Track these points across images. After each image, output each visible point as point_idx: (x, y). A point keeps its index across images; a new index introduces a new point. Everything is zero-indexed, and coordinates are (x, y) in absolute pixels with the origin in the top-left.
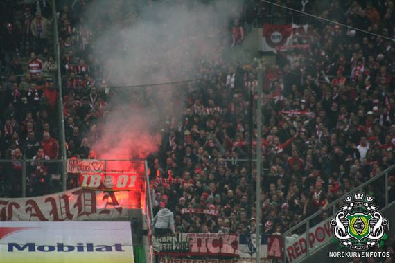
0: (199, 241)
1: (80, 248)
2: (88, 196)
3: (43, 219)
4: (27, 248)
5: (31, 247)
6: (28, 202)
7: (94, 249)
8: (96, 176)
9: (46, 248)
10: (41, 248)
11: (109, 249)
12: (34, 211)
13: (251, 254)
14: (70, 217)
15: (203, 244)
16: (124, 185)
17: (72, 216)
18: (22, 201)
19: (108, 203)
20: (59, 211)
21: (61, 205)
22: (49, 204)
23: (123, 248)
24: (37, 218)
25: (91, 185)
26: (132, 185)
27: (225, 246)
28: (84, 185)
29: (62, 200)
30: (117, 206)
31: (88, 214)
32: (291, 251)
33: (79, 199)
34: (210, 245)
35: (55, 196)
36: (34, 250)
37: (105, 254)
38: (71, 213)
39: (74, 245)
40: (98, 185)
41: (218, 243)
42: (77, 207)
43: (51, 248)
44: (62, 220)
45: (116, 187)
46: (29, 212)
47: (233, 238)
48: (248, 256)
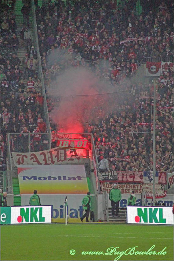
0: (123, 174)
1: (60, 179)
2: (62, 151)
3: (39, 163)
4: (33, 178)
6: (31, 155)
7: (67, 179)
8: (66, 141)
9: (42, 179)
10: (40, 179)
11: (74, 179)
12: (35, 159)
13: (151, 181)
14: (53, 162)
15: (125, 177)
16: (81, 146)
18: (28, 154)
19: (72, 155)
20: (47, 159)
21: (48, 156)
22: (43, 155)
23: (81, 178)
24: (36, 163)
25: (64, 146)
26: (85, 146)
27: (136, 177)
28: (60, 146)
29: (49, 154)
30: (77, 157)
31: (62, 161)
32: (170, 180)
33: (58, 153)
34: (128, 177)
35: (45, 152)
36: (36, 180)
37: (72, 181)
38: (54, 160)
39: (57, 177)
40: (67, 146)
41: (133, 176)
42: (57, 157)
43: (45, 179)
44: (49, 164)
45: (76, 147)
46: (32, 160)
47: (140, 173)
48: (149, 182)
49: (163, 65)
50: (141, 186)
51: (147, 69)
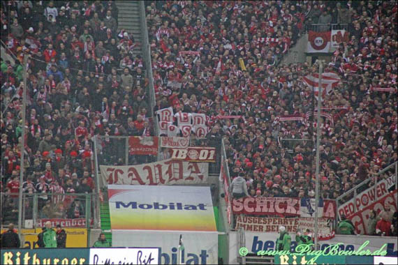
0: (268, 203)
1: (172, 207)
2: (177, 165)
3: (142, 183)
4: (131, 206)
5: (134, 205)
6: (130, 170)
7: (183, 208)
8: (183, 150)
9: (146, 206)
10: (141, 206)
11: (194, 208)
12: (134, 176)
13: (311, 214)
14: (162, 181)
15: (272, 206)
16: (205, 158)
17: (164, 181)
18: (125, 168)
19: (192, 172)
20: (154, 176)
21: (155, 172)
22: (147, 171)
23: (205, 208)
24: (137, 181)
26: (211, 157)
27: (288, 207)
28: (174, 157)
29: (157, 168)
30: (199, 174)
31: (176, 180)
32: (342, 213)
33: (170, 167)
34: (277, 207)
35: (151, 165)
36: (136, 208)
37: (191, 212)
38: (164, 178)
39: (167, 204)
40: (184, 157)
41: (283, 206)
42: (168, 174)
43: (149, 207)
44: (156, 184)
45: (198, 159)
46: (131, 177)
47: (296, 201)
48: (309, 216)
49: (333, 36)
50: (296, 221)
51: (309, 43)
